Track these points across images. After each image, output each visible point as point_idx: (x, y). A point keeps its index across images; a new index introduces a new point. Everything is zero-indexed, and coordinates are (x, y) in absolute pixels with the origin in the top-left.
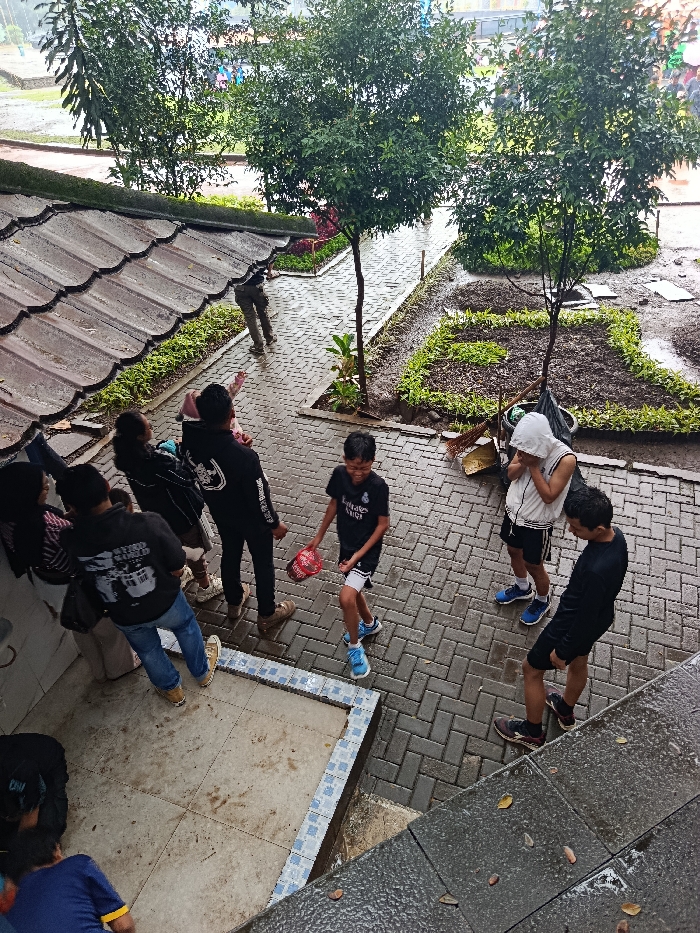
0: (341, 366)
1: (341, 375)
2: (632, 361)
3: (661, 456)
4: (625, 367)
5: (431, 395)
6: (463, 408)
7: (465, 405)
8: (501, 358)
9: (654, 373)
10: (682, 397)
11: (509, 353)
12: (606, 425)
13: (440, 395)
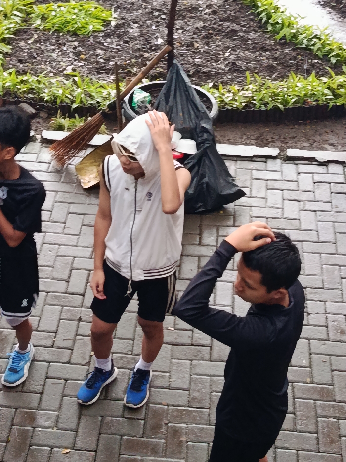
2: (269, 17)
3: (318, 138)
4: (262, 26)
5: (18, 80)
6: (66, 97)
7: (67, 91)
8: (106, 23)
9: (297, 31)
10: (333, 61)
11: (115, 15)
12: (249, 104)
13: (31, 79)
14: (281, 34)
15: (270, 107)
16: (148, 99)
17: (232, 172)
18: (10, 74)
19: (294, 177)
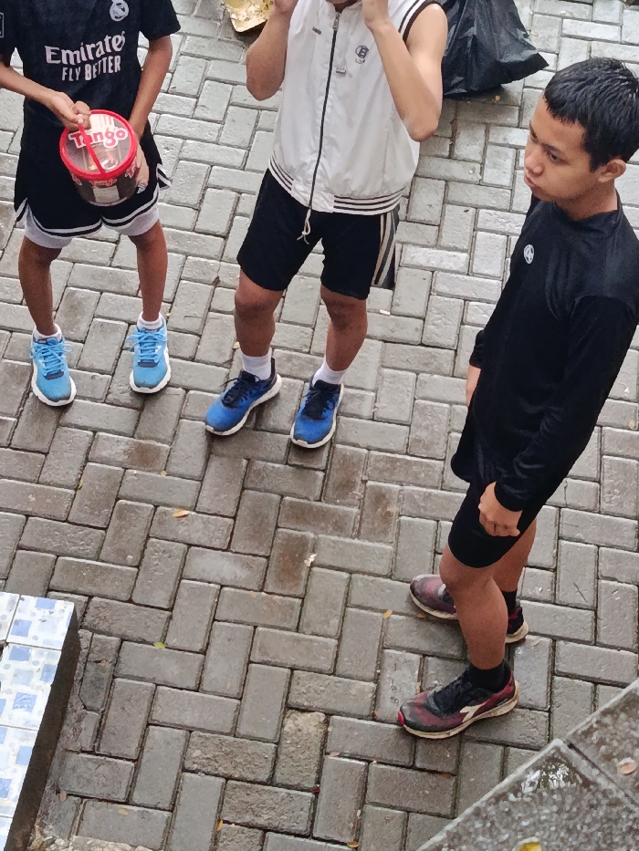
17: (524, 20)
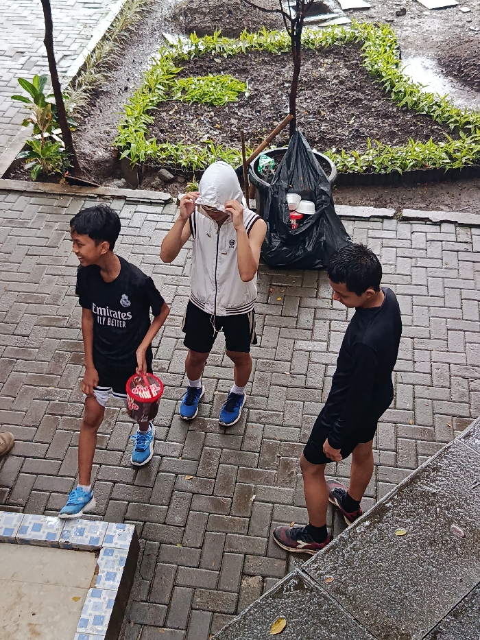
0: (35, 119)
1: (37, 130)
2: (393, 86)
3: (434, 200)
4: (386, 94)
5: (159, 149)
6: (202, 163)
7: (203, 158)
8: (241, 94)
9: (419, 99)
10: (452, 126)
11: (249, 87)
12: (370, 168)
13: (170, 147)
14: (403, 102)
15: (389, 171)
16: (272, 164)
17: (349, 231)
18: (152, 143)
19: (408, 235)
